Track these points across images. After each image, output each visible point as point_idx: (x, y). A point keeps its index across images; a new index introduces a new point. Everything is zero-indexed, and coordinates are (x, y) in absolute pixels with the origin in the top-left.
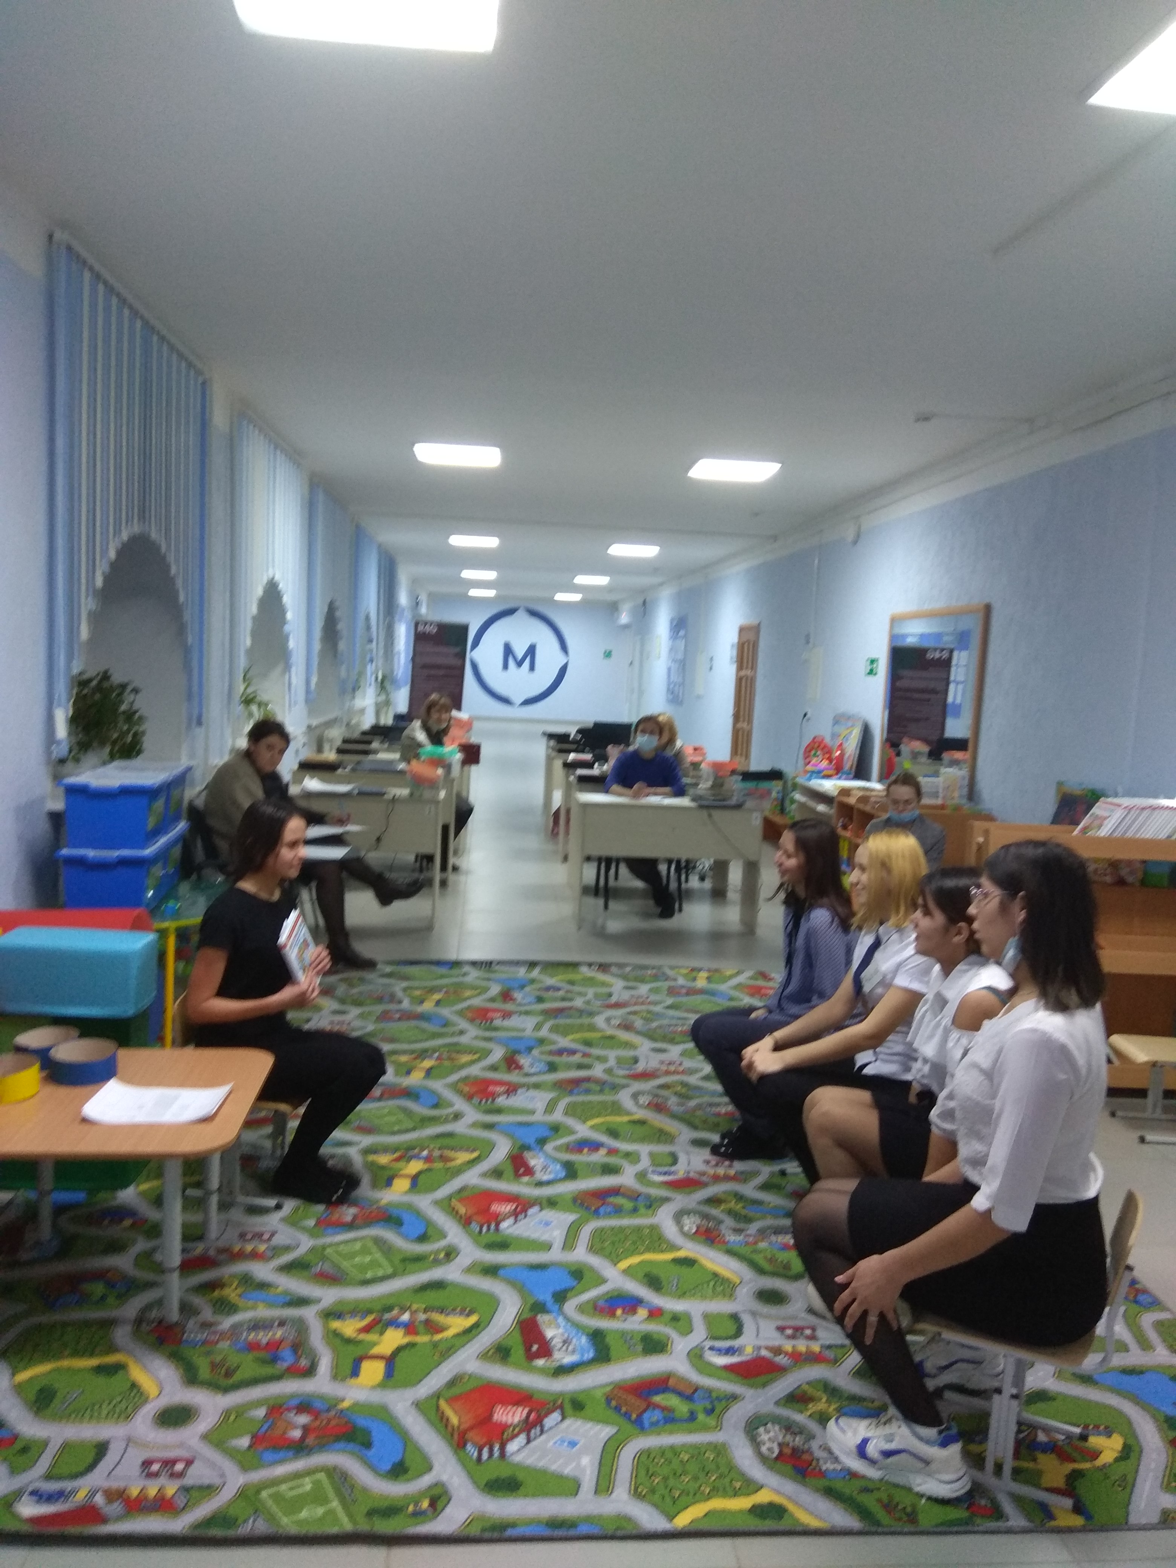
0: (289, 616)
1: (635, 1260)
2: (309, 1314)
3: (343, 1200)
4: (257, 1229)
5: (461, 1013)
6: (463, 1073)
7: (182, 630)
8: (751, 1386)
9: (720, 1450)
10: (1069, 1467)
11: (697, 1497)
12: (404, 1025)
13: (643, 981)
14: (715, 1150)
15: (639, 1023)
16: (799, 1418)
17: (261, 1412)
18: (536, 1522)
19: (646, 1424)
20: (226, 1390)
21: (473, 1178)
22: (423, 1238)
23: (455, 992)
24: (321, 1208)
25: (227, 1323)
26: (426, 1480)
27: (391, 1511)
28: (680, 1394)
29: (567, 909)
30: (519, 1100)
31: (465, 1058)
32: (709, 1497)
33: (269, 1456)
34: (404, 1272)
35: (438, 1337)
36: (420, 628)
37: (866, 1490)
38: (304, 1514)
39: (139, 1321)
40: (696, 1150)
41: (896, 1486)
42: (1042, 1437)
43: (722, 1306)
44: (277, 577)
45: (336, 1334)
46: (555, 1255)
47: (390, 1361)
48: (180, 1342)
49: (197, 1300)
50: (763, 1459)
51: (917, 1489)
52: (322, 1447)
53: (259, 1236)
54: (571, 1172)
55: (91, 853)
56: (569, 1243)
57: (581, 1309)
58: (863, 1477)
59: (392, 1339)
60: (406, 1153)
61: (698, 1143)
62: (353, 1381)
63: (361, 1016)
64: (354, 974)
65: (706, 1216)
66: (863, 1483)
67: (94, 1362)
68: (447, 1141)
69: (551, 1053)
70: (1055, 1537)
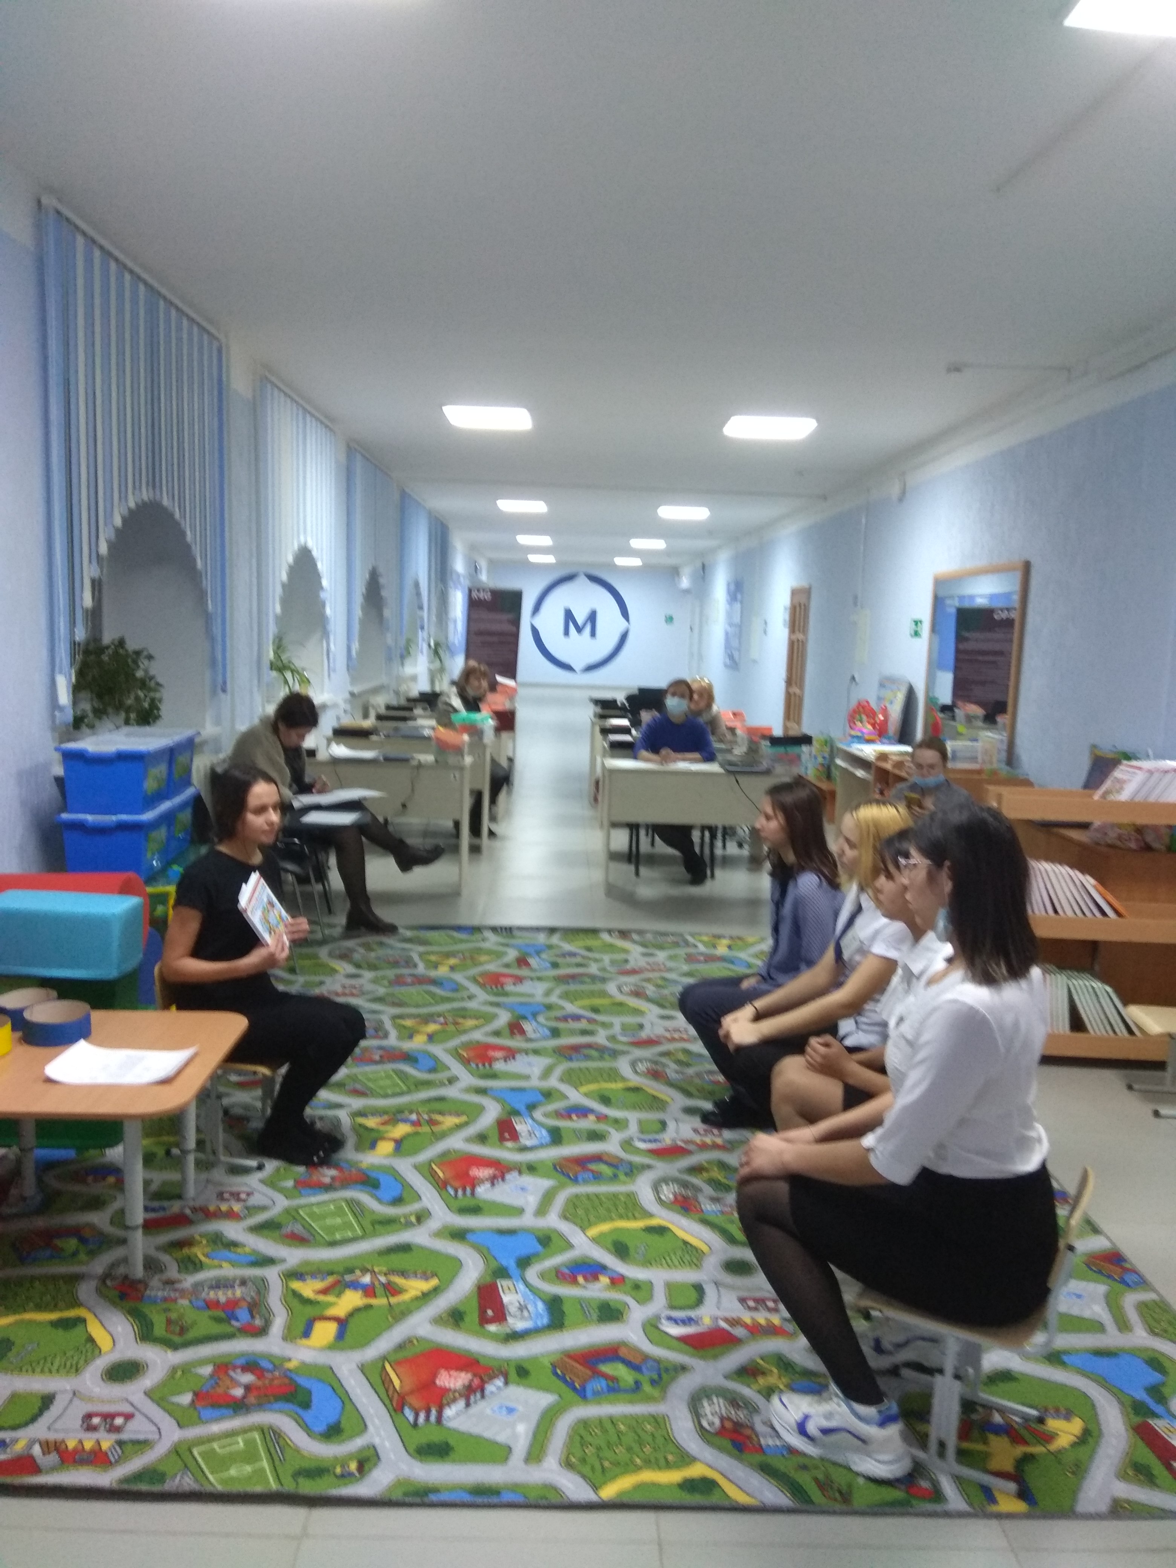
0: (325, 583)
1: (605, 1227)
2: (272, 1274)
3: (325, 1162)
4: (235, 1189)
5: (474, 980)
6: (464, 1038)
7: (201, 596)
8: (703, 1358)
9: (659, 1421)
10: (1020, 1450)
11: (629, 1467)
12: (413, 990)
13: (661, 947)
14: (706, 1118)
15: (650, 990)
16: (747, 1392)
17: (207, 1370)
18: (462, 1488)
19: (589, 1393)
20: (175, 1347)
21: (457, 1143)
22: (398, 1201)
23: (472, 958)
24: (301, 1169)
25: (189, 1281)
26: (359, 1442)
27: (317, 1471)
28: (628, 1364)
29: (598, 875)
30: (518, 1065)
31: (470, 1023)
32: (638, 1469)
33: (207, 1413)
34: (374, 1234)
35: (393, 1300)
36: (475, 595)
37: (804, 1467)
38: (233, 1472)
39: (104, 1278)
40: (686, 1118)
41: (835, 1464)
42: (997, 1418)
43: (687, 1276)
44: (311, 544)
45: (296, 1294)
46: (528, 1220)
47: (343, 1323)
48: (141, 1299)
49: (165, 1258)
50: (702, 1432)
51: (855, 1468)
52: (260, 1406)
53: (236, 1196)
54: (556, 1137)
55: (89, 818)
56: (542, 1210)
57: (542, 1276)
58: (804, 1455)
59: (351, 1300)
60: (395, 1116)
61: (690, 1111)
62: (305, 1342)
63: (375, 981)
64: (372, 939)
65: (685, 1185)
66: (802, 1460)
67: (54, 1316)
68: (437, 1106)
69: (557, 1019)
70: (994, 1523)
